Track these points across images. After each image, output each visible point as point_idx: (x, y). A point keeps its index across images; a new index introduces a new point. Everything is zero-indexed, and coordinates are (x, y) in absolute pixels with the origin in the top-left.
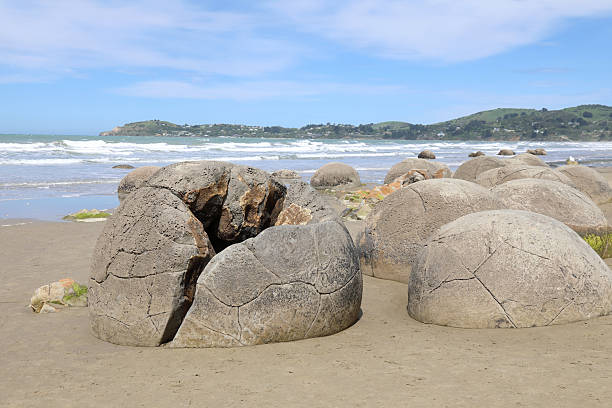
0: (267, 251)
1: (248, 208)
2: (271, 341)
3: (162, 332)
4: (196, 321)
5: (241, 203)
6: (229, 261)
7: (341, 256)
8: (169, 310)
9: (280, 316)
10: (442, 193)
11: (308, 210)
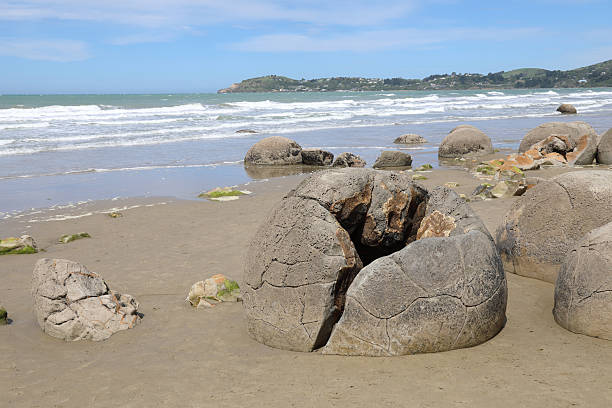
0: (414, 265)
1: (391, 215)
2: (418, 352)
3: (315, 339)
4: (346, 331)
5: (385, 210)
6: (377, 274)
7: (487, 267)
8: (321, 319)
9: (427, 328)
10: (592, 189)
11: (452, 219)
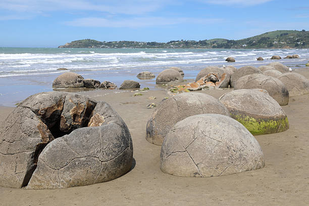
0: (73, 141)
1: (75, 116)
2: (75, 186)
3: (22, 181)
4: (38, 176)
5: (71, 113)
6: (54, 147)
7: (115, 142)
8: (25, 171)
9: (80, 173)
10: (188, 102)
11: (103, 117)
